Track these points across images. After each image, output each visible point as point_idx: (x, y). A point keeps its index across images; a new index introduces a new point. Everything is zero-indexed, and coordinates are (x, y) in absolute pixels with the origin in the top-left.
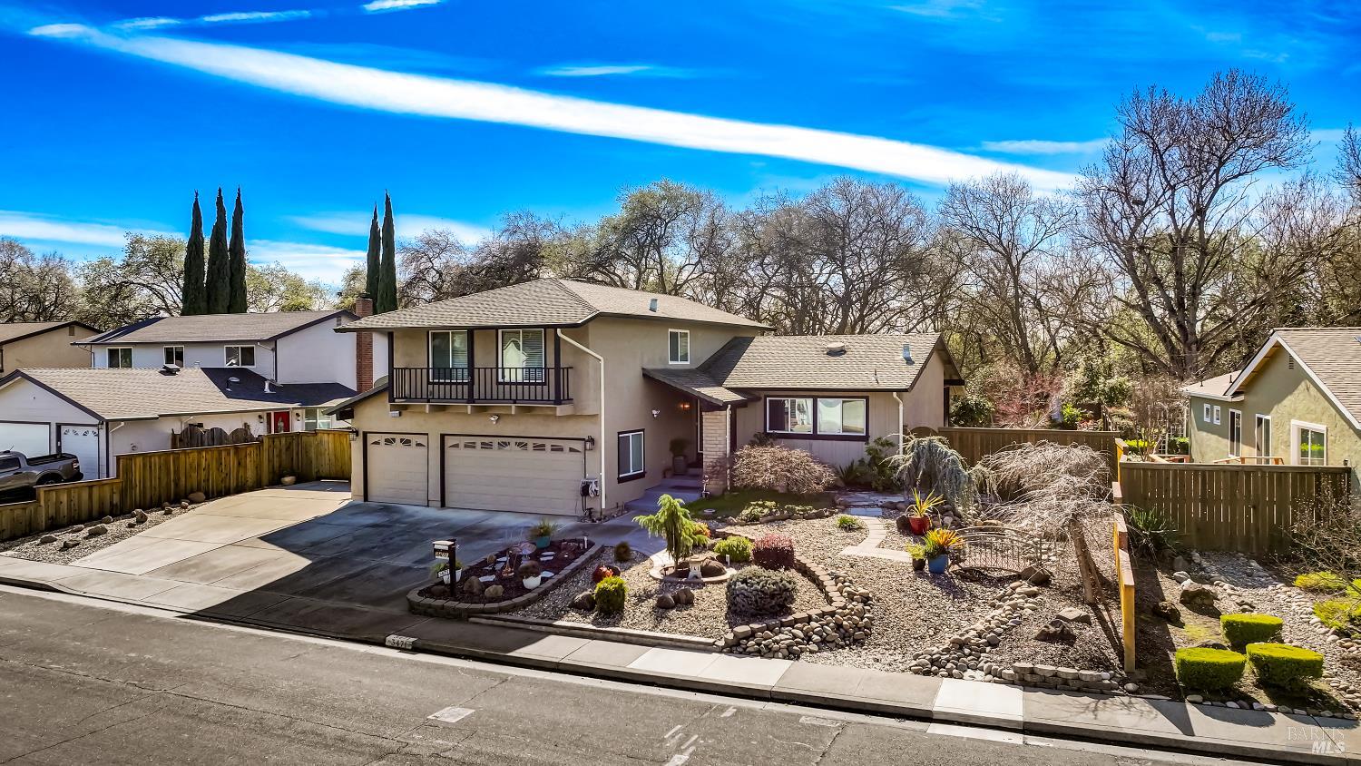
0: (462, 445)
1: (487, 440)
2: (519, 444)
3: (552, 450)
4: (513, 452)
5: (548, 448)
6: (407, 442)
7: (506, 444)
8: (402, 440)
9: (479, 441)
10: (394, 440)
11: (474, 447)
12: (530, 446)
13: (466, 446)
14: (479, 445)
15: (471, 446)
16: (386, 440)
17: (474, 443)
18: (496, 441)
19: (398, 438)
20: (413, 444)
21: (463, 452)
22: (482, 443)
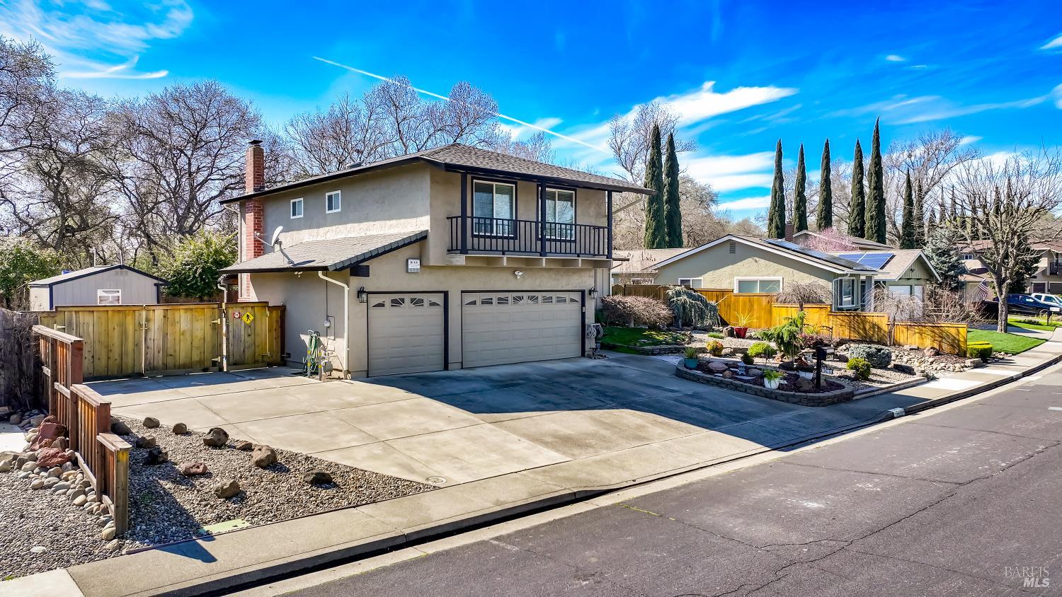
0: (478, 302)
1: (502, 295)
2: (531, 298)
3: (558, 301)
4: (526, 305)
5: (554, 300)
6: (418, 303)
7: (521, 298)
8: (412, 300)
9: (495, 296)
10: (403, 300)
11: (491, 303)
12: (540, 299)
13: (483, 303)
14: (495, 301)
15: (488, 302)
16: (393, 301)
17: (491, 299)
18: (510, 296)
19: (407, 298)
20: (426, 303)
21: (480, 308)
22: (499, 299)
